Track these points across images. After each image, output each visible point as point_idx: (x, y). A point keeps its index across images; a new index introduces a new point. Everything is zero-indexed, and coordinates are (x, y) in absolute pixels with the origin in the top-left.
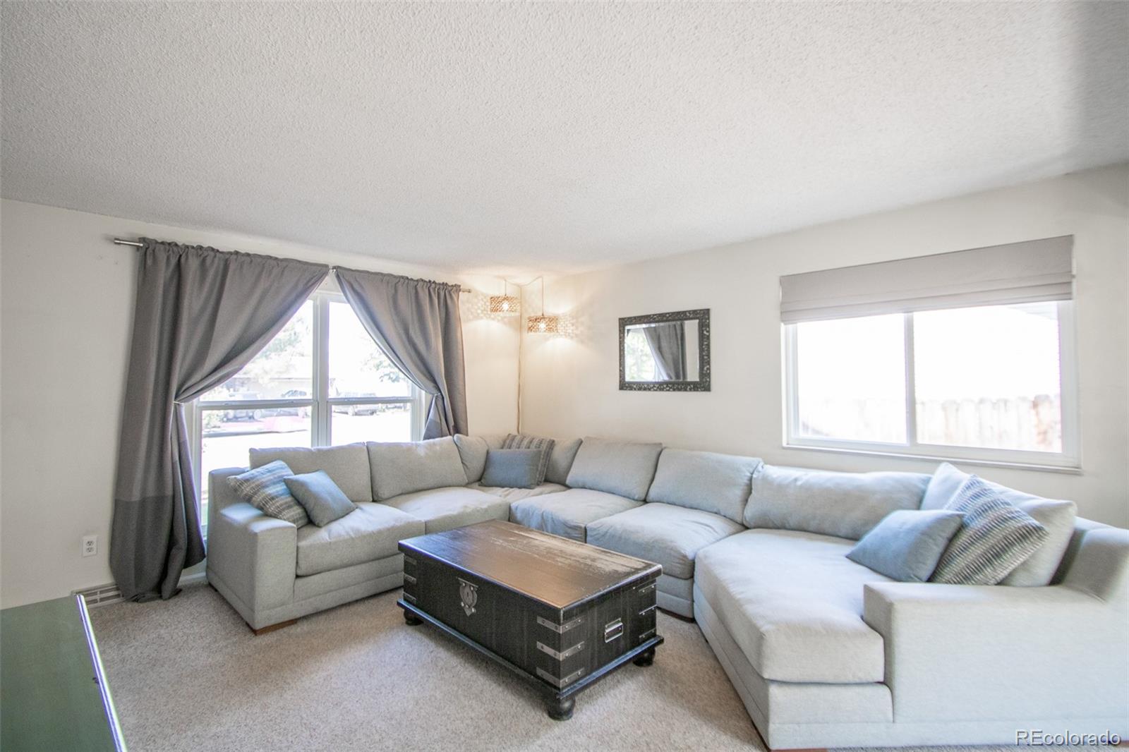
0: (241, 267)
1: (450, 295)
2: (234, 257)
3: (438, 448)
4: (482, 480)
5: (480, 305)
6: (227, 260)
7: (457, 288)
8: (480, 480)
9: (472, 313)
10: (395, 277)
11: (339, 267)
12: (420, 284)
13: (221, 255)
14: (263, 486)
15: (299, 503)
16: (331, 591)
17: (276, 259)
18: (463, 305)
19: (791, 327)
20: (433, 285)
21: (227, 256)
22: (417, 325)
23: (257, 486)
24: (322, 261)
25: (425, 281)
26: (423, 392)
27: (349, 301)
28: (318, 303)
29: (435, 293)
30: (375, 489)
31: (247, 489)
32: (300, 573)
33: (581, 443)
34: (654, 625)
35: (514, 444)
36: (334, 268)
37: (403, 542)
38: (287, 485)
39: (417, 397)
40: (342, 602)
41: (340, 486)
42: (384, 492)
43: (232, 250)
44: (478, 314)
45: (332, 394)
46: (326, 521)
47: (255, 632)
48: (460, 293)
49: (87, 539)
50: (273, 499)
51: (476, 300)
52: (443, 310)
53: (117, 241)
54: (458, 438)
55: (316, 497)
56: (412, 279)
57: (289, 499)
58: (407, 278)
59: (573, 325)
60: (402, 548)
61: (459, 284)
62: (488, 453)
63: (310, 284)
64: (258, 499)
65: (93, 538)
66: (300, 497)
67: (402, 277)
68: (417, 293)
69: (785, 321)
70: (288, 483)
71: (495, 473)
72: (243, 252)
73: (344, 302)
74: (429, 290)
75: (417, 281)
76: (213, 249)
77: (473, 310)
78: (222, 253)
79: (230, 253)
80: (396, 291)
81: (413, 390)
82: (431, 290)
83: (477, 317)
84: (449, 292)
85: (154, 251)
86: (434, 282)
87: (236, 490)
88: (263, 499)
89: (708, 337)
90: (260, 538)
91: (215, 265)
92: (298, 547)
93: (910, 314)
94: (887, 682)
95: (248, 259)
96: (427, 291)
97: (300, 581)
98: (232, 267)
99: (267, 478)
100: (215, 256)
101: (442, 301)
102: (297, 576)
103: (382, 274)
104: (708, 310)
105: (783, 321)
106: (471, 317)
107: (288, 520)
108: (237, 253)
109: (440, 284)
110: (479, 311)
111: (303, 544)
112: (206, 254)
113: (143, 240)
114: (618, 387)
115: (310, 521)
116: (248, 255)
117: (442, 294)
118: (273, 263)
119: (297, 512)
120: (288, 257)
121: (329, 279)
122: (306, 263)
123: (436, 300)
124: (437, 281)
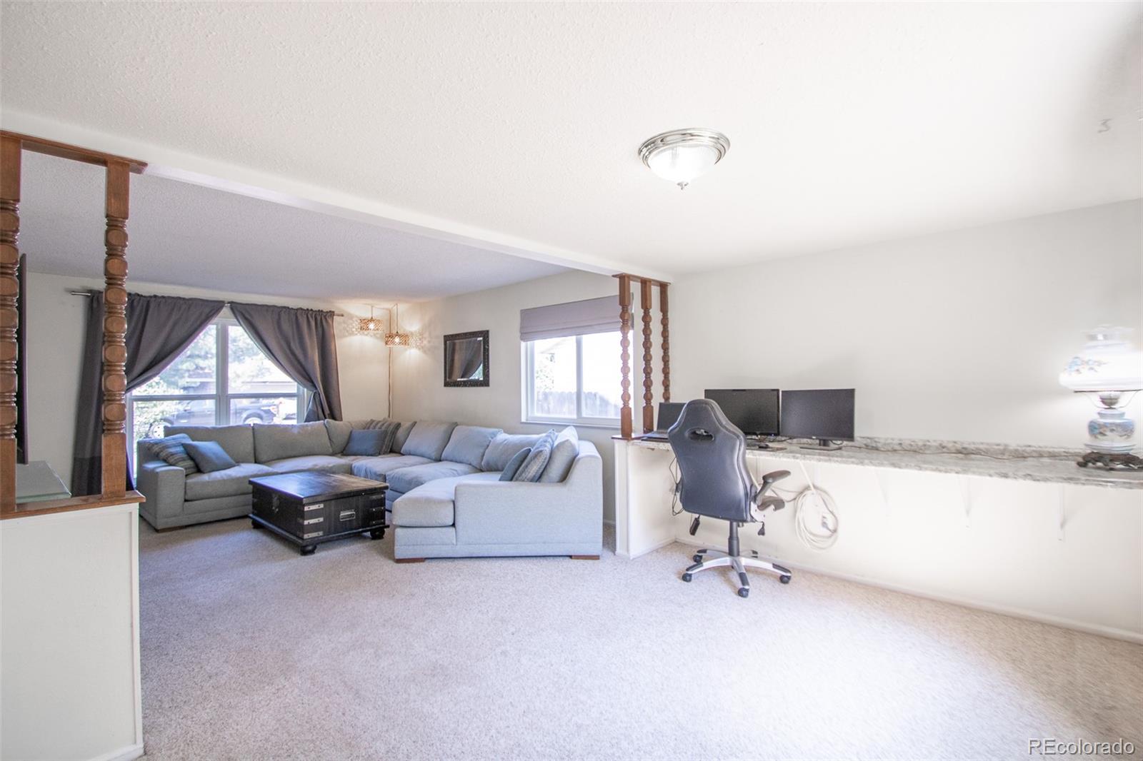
0: (159, 305)
1: (326, 319)
2: (153, 299)
3: (309, 428)
4: (344, 452)
5: (354, 325)
6: (148, 301)
7: (332, 314)
8: (342, 452)
9: (347, 331)
10: (278, 307)
11: (233, 302)
12: (299, 312)
13: (145, 299)
14: (168, 447)
15: (192, 459)
16: (209, 511)
17: (184, 299)
18: (337, 325)
19: (529, 343)
20: (310, 312)
21: (148, 299)
22: (297, 341)
23: (163, 447)
24: (221, 299)
25: (304, 310)
26: (305, 390)
27: (241, 325)
28: (219, 327)
29: (312, 317)
30: (257, 455)
31: (156, 449)
32: (187, 498)
33: (415, 423)
34: (384, 518)
35: (372, 426)
36: (229, 303)
37: (251, 479)
38: (184, 447)
39: (301, 392)
40: (217, 519)
41: (228, 452)
42: (263, 457)
43: (152, 295)
44: (353, 332)
45: (230, 392)
46: (209, 470)
47: (157, 531)
48: (335, 317)
50: (172, 455)
51: (351, 322)
52: (320, 329)
53: (73, 292)
54: (328, 422)
55: (203, 455)
56: (292, 309)
57: (185, 456)
58: (288, 308)
59: (420, 340)
60: (251, 482)
61: (333, 310)
62: (351, 432)
63: (211, 314)
64: (163, 455)
66: (192, 455)
67: (285, 307)
68: (297, 317)
69: (523, 338)
70: (184, 445)
71: (355, 446)
72: (160, 295)
73: (237, 325)
74: (307, 316)
75: (297, 309)
76: (138, 295)
77: (348, 329)
78: (145, 297)
79: (151, 297)
80: (279, 318)
81: (298, 389)
82: (309, 316)
83: (352, 334)
84: (325, 316)
85: (98, 298)
86: (312, 310)
87: (149, 449)
88: (167, 455)
89: (488, 349)
90: (160, 475)
91: (140, 304)
92: (186, 483)
93: (579, 336)
94: (453, 525)
95: (164, 300)
96: (305, 316)
97: (187, 504)
98: (152, 306)
99: (170, 443)
100: (140, 299)
101: (319, 322)
102: (186, 501)
103: (267, 306)
104: (488, 331)
105: (522, 339)
106: (347, 334)
107: (182, 467)
108: (155, 296)
109: (316, 311)
110: (354, 330)
111: (189, 481)
112: (133, 298)
113: (90, 291)
114: (443, 385)
115: (199, 470)
116: (163, 297)
117: (319, 318)
118: (182, 302)
119: (189, 463)
120: (194, 297)
121: (226, 311)
122: (207, 301)
123: (313, 322)
124: (314, 309)
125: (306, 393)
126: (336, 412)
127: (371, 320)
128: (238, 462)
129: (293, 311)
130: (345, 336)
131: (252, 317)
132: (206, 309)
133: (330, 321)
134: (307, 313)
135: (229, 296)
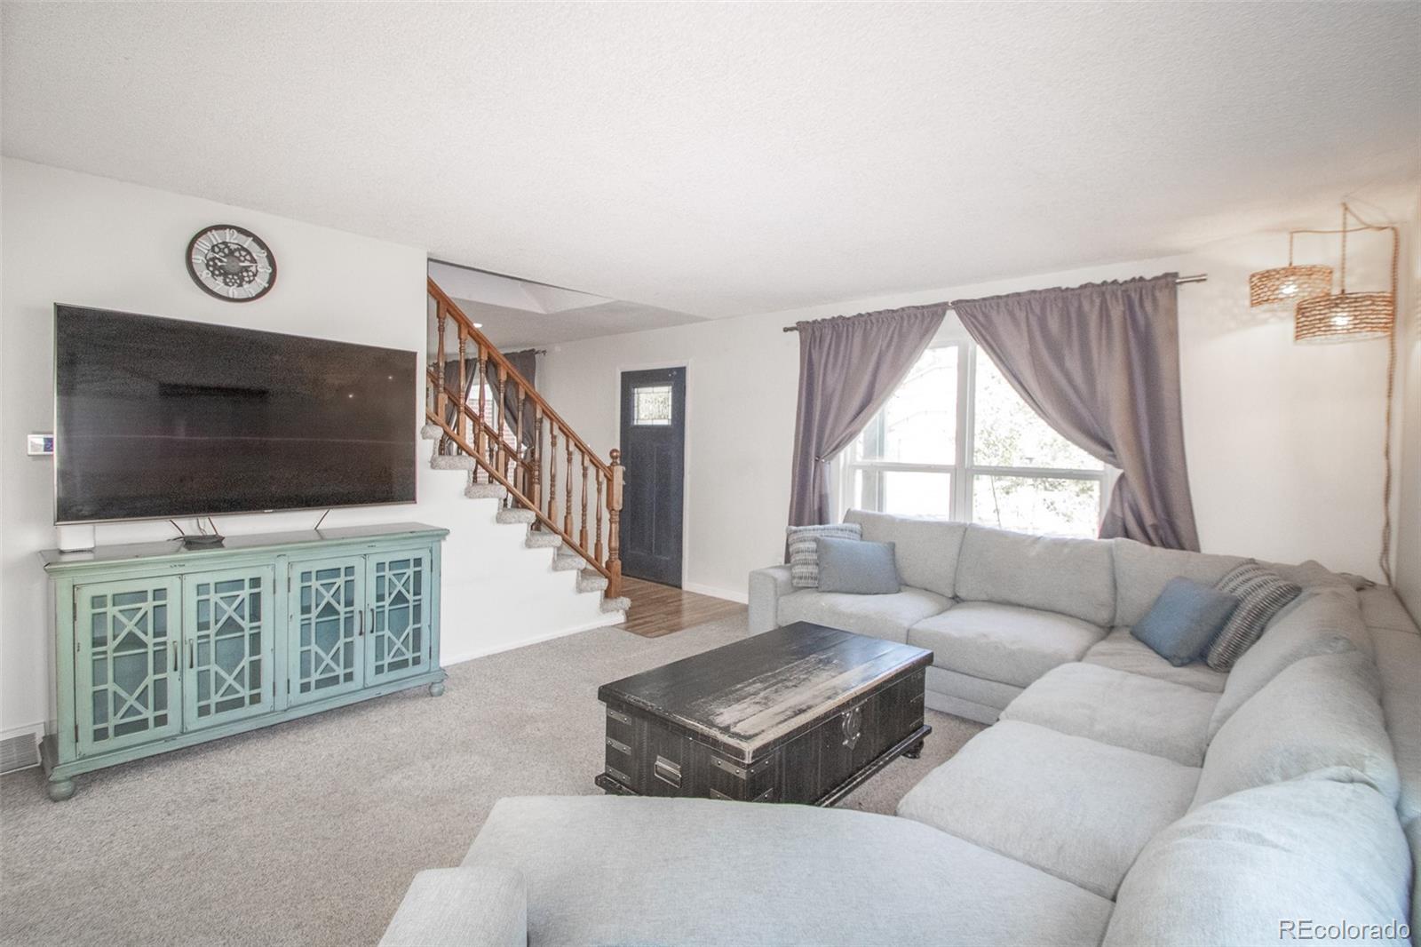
1: (1155, 298)
7: (1170, 282)
10: (1040, 292)
11: (958, 302)
17: (893, 311)
18: (1190, 307)
20: (1113, 287)
24: (941, 301)
25: (1097, 286)
29: (1116, 298)
36: (953, 304)
45: (980, 461)
54: (1117, 544)
56: (1068, 290)
58: (1061, 289)
61: (1176, 270)
62: (1171, 581)
67: (1054, 289)
68: (1079, 305)
74: (1103, 299)
80: (1044, 314)
82: (1109, 298)
84: (1152, 290)
92: (777, 600)
95: (869, 318)
96: (1098, 300)
109: (1126, 283)
116: (868, 314)
117: (1134, 296)
118: (890, 315)
119: (811, 569)
120: (906, 305)
121: (951, 315)
122: (923, 308)
123: (1117, 311)
124: (1121, 280)
125: (1112, 473)
126: (1182, 525)
127: (1291, 271)
129: (1070, 294)
130: (1224, 332)
131: (990, 321)
132: (923, 321)
133: (1162, 297)
134: (1102, 291)
135: (949, 295)
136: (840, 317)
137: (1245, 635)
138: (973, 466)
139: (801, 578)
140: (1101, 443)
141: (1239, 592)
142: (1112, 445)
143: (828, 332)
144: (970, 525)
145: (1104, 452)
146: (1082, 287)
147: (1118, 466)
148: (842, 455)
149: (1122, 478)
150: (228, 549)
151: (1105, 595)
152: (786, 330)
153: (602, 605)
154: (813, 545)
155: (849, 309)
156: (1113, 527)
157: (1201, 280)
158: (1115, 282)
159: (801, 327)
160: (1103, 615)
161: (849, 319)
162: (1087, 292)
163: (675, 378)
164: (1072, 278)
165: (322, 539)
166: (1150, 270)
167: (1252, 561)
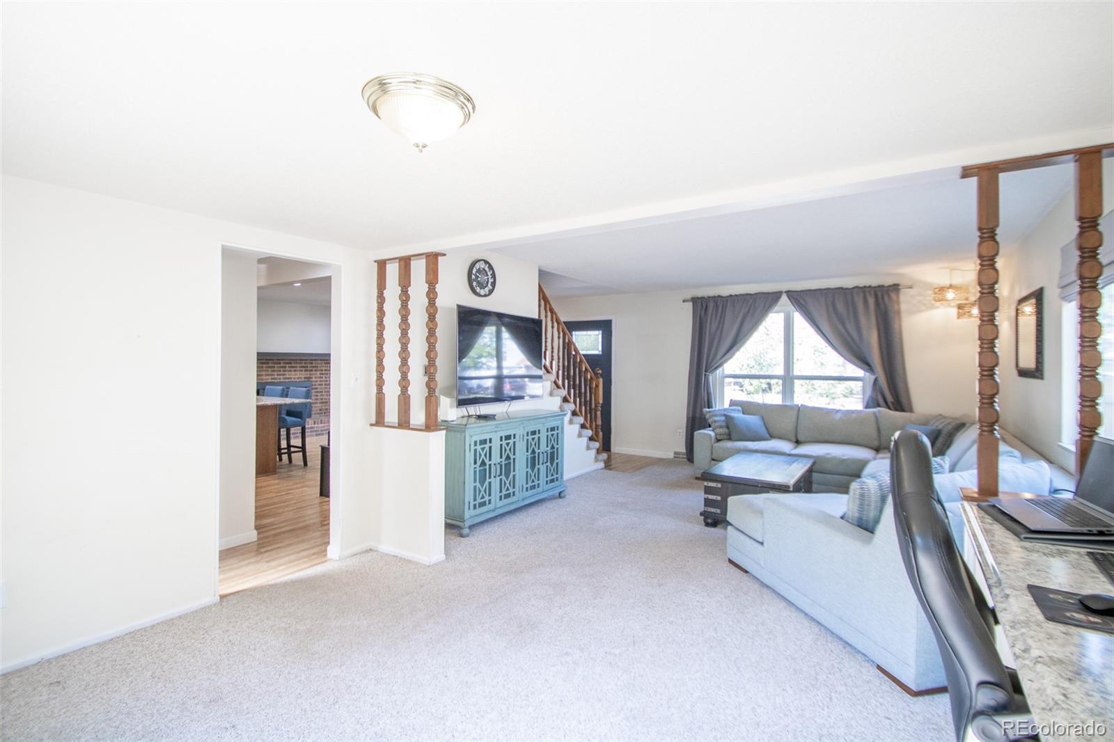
0: (733, 302)
1: (889, 295)
2: (730, 298)
7: (896, 288)
10: (832, 289)
11: (789, 291)
13: (724, 299)
14: (716, 415)
15: (728, 428)
17: (751, 294)
18: (906, 301)
20: (868, 289)
21: (727, 299)
22: (853, 322)
23: (712, 415)
24: (779, 290)
25: (861, 288)
27: (797, 311)
29: (870, 295)
30: (797, 434)
36: (785, 292)
38: (726, 418)
39: (863, 376)
41: (764, 425)
43: (729, 295)
44: (933, 305)
45: (796, 373)
48: (900, 290)
49: (679, 431)
50: (715, 422)
51: (923, 293)
52: (882, 306)
56: (847, 289)
57: (724, 424)
58: (843, 288)
61: (898, 283)
65: (681, 431)
66: (731, 424)
67: (839, 288)
68: (852, 296)
69: (1063, 297)
70: (726, 416)
74: (864, 294)
79: (728, 297)
80: (834, 300)
81: (865, 374)
82: (867, 293)
83: (932, 308)
84: (888, 292)
88: (712, 421)
89: (1042, 319)
90: (695, 436)
92: (713, 446)
95: (736, 297)
96: (862, 293)
98: (729, 303)
99: (719, 412)
101: (879, 299)
102: (712, 459)
104: (1042, 289)
107: (715, 432)
108: (731, 296)
110: (928, 302)
111: (717, 445)
115: (729, 437)
116: (736, 295)
117: (879, 294)
118: (749, 297)
119: (725, 430)
120: (758, 292)
121: (784, 298)
122: (768, 293)
123: (871, 301)
124: (873, 285)
125: (870, 378)
126: (904, 401)
127: (951, 287)
128: (772, 436)
129: (848, 291)
130: (920, 311)
131: (806, 302)
132: (768, 301)
133: (893, 296)
134: (864, 290)
135: (784, 287)
136: (719, 296)
137: (944, 444)
138: (793, 375)
139: (720, 435)
140: (865, 363)
141: (940, 427)
142: (872, 365)
143: (711, 306)
144: (801, 405)
145: (867, 367)
146: (854, 288)
147: (874, 375)
148: (718, 371)
149: (876, 380)
150: (499, 421)
151: (874, 434)
152: (684, 301)
153: (596, 458)
154: (723, 418)
155: (725, 291)
156: (872, 403)
157: (911, 287)
158: (870, 287)
159: (695, 300)
160: (876, 443)
161: (724, 297)
162: (855, 290)
163: (605, 327)
164: (848, 283)
165: (509, 418)
166: (888, 281)
167: (941, 415)
